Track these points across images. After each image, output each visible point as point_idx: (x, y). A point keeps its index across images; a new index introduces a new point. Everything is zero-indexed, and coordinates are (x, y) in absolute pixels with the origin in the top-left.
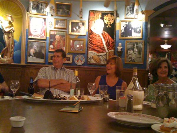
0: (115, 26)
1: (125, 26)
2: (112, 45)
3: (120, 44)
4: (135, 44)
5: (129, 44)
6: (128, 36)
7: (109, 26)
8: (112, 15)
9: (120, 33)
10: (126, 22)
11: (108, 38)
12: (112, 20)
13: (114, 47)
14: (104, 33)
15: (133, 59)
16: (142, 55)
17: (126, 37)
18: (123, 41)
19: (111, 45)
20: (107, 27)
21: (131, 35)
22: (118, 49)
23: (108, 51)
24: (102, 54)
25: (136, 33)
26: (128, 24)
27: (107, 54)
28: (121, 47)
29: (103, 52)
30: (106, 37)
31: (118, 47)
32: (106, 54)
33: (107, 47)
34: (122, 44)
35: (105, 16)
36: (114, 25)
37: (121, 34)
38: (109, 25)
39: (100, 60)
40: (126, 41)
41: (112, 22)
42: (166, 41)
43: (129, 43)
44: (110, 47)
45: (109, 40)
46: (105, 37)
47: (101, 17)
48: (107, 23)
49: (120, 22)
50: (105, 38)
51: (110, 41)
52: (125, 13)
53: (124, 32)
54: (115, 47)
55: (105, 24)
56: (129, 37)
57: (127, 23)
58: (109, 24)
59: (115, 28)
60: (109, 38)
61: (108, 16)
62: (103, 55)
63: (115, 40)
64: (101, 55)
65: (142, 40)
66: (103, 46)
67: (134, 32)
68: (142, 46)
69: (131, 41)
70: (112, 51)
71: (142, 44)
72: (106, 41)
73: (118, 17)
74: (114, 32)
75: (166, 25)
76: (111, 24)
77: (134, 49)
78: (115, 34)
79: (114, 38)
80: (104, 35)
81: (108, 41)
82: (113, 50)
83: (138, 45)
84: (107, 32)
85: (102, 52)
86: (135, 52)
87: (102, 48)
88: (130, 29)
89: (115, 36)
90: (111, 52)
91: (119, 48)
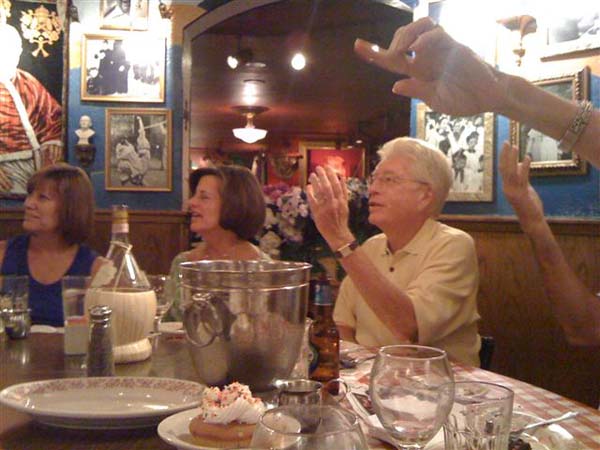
0: (64, 51)
1: (102, 56)
2: (54, 123)
3: (85, 119)
4: (141, 122)
5: (119, 121)
6: (113, 93)
7: (41, 51)
8: (53, 13)
9: (84, 79)
10: (106, 41)
11: (40, 98)
12: (54, 29)
13: (63, 130)
14: (22, 75)
15: (135, 173)
16: (165, 161)
17: (105, 94)
18: (97, 108)
19: (52, 123)
20: (35, 54)
21: (124, 89)
22: (78, 139)
23: (40, 143)
24: (16, 156)
25: (143, 81)
26: (112, 48)
27: (37, 155)
28: (91, 133)
29: (21, 150)
30: (32, 93)
31: (79, 132)
32: (33, 158)
33: (34, 129)
34: (92, 121)
35: (23, 13)
36: (62, 49)
37: (88, 84)
38: (41, 47)
39: (9, 178)
40: (106, 109)
41: (53, 37)
42: (250, 116)
43: (118, 118)
44: (47, 131)
45: (42, 104)
46: (27, 92)
47: (9, 15)
48: (32, 41)
49: (84, 38)
50: (28, 97)
51: (45, 108)
52: (101, 9)
53: (98, 77)
54: (67, 131)
55: (25, 42)
56: (116, 97)
57: (110, 46)
58: (41, 43)
59: (65, 61)
60: (43, 97)
61: (37, 14)
62: (21, 160)
63: (67, 106)
64: (11, 162)
65: (162, 109)
66: (21, 125)
67: (137, 77)
68: (164, 131)
69: (126, 109)
70: (55, 145)
71: (165, 122)
72: (31, 108)
73: (76, 19)
74: (61, 75)
75: (246, 62)
76: (51, 43)
77: (139, 140)
78: (64, 82)
79: (63, 96)
80: (22, 85)
81: (37, 108)
82: (59, 143)
83: (152, 126)
84: (32, 74)
85: (17, 149)
86: (141, 151)
87: (15, 132)
88: (122, 69)
89: (64, 90)
90: (51, 150)
91: (84, 135)
